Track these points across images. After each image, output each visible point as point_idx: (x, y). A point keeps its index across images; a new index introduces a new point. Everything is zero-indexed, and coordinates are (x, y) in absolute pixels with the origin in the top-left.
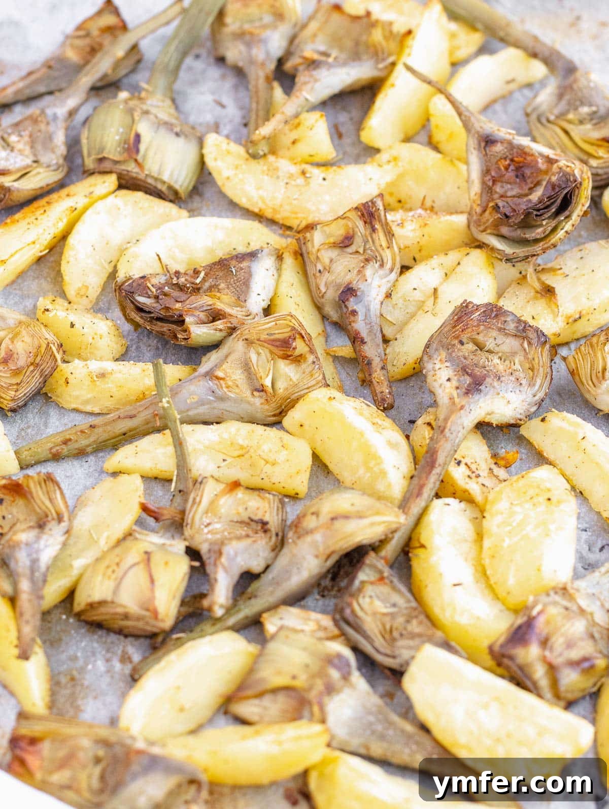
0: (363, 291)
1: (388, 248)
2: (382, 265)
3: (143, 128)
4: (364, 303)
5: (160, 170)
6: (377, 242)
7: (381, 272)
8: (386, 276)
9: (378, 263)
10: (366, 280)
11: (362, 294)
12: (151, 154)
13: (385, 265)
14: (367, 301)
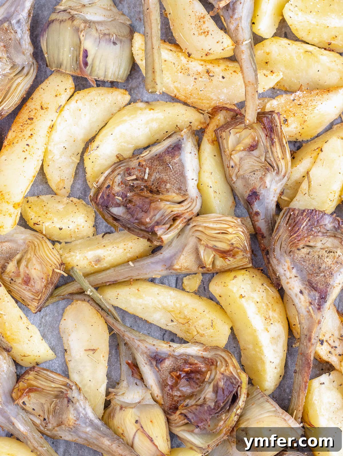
0: (264, 195)
1: (283, 159)
2: (278, 173)
3: (88, 44)
4: (264, 205)
5: (105, 75)
6: (275, 154)
7: (277, 178)
8: (280, 180)
9: (275, 171)
10: (266, 187)
11: (263, 198)
12: (97, 63)
13: (280, 173)
14: (267, 203)
